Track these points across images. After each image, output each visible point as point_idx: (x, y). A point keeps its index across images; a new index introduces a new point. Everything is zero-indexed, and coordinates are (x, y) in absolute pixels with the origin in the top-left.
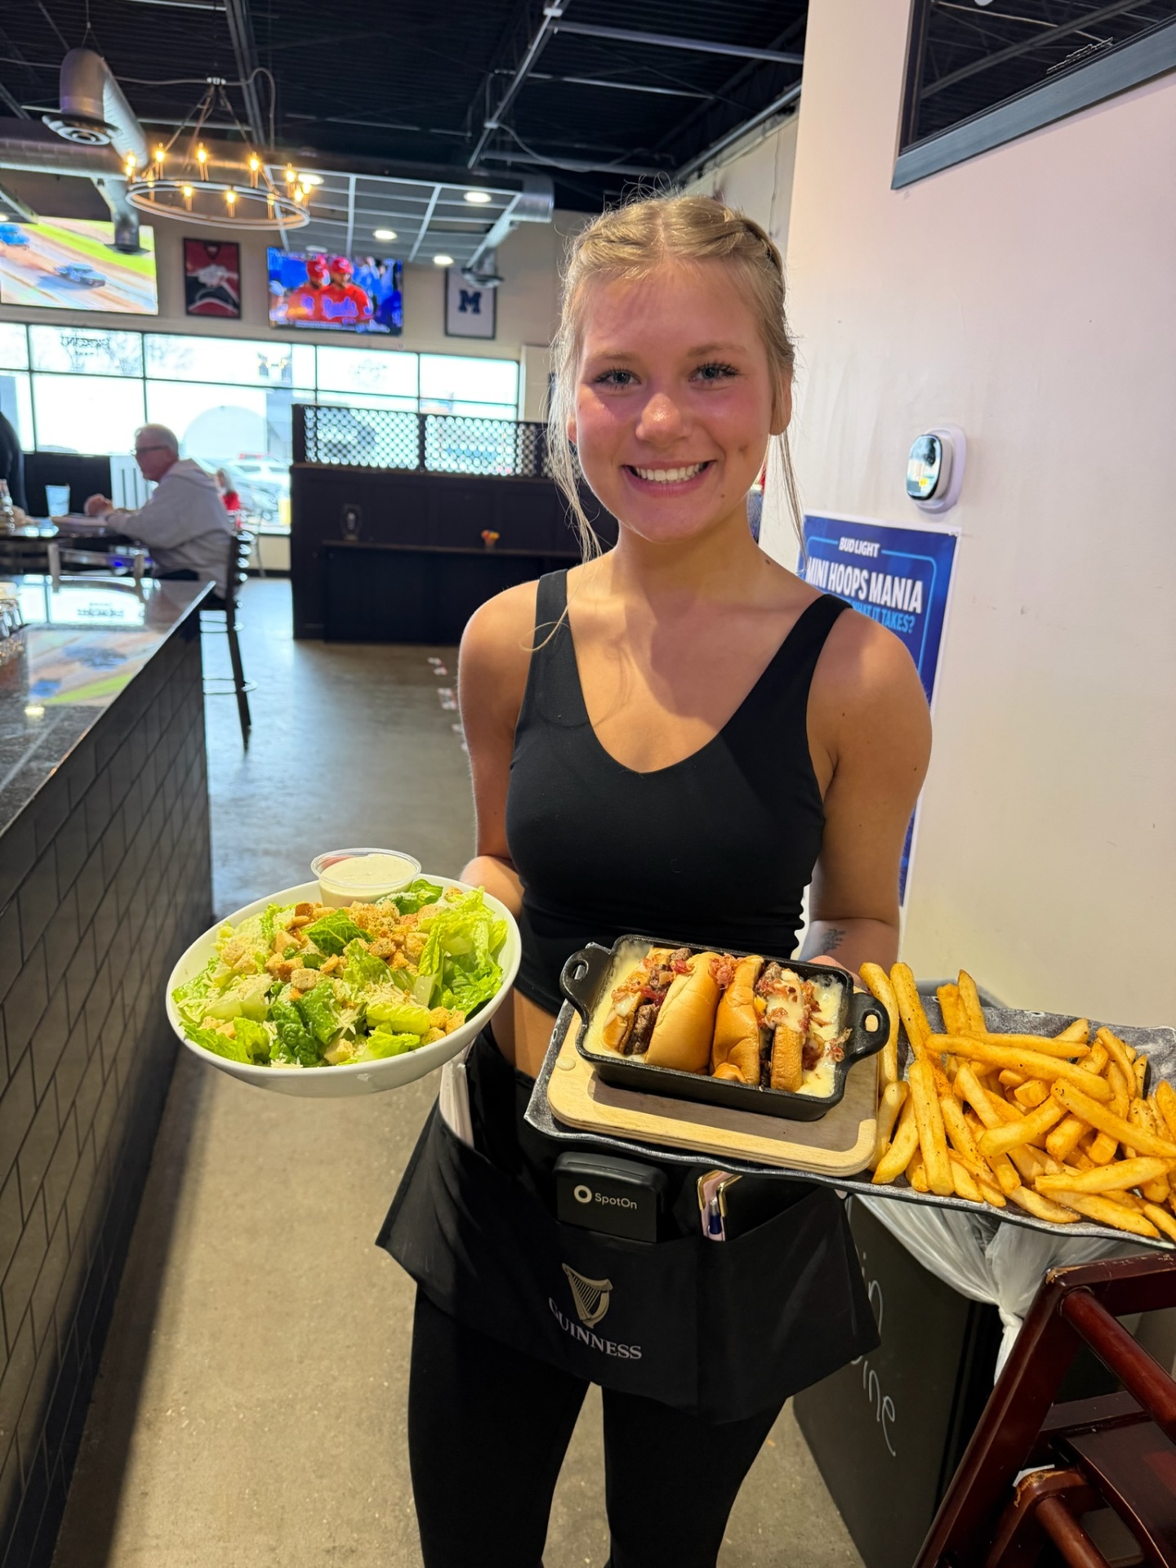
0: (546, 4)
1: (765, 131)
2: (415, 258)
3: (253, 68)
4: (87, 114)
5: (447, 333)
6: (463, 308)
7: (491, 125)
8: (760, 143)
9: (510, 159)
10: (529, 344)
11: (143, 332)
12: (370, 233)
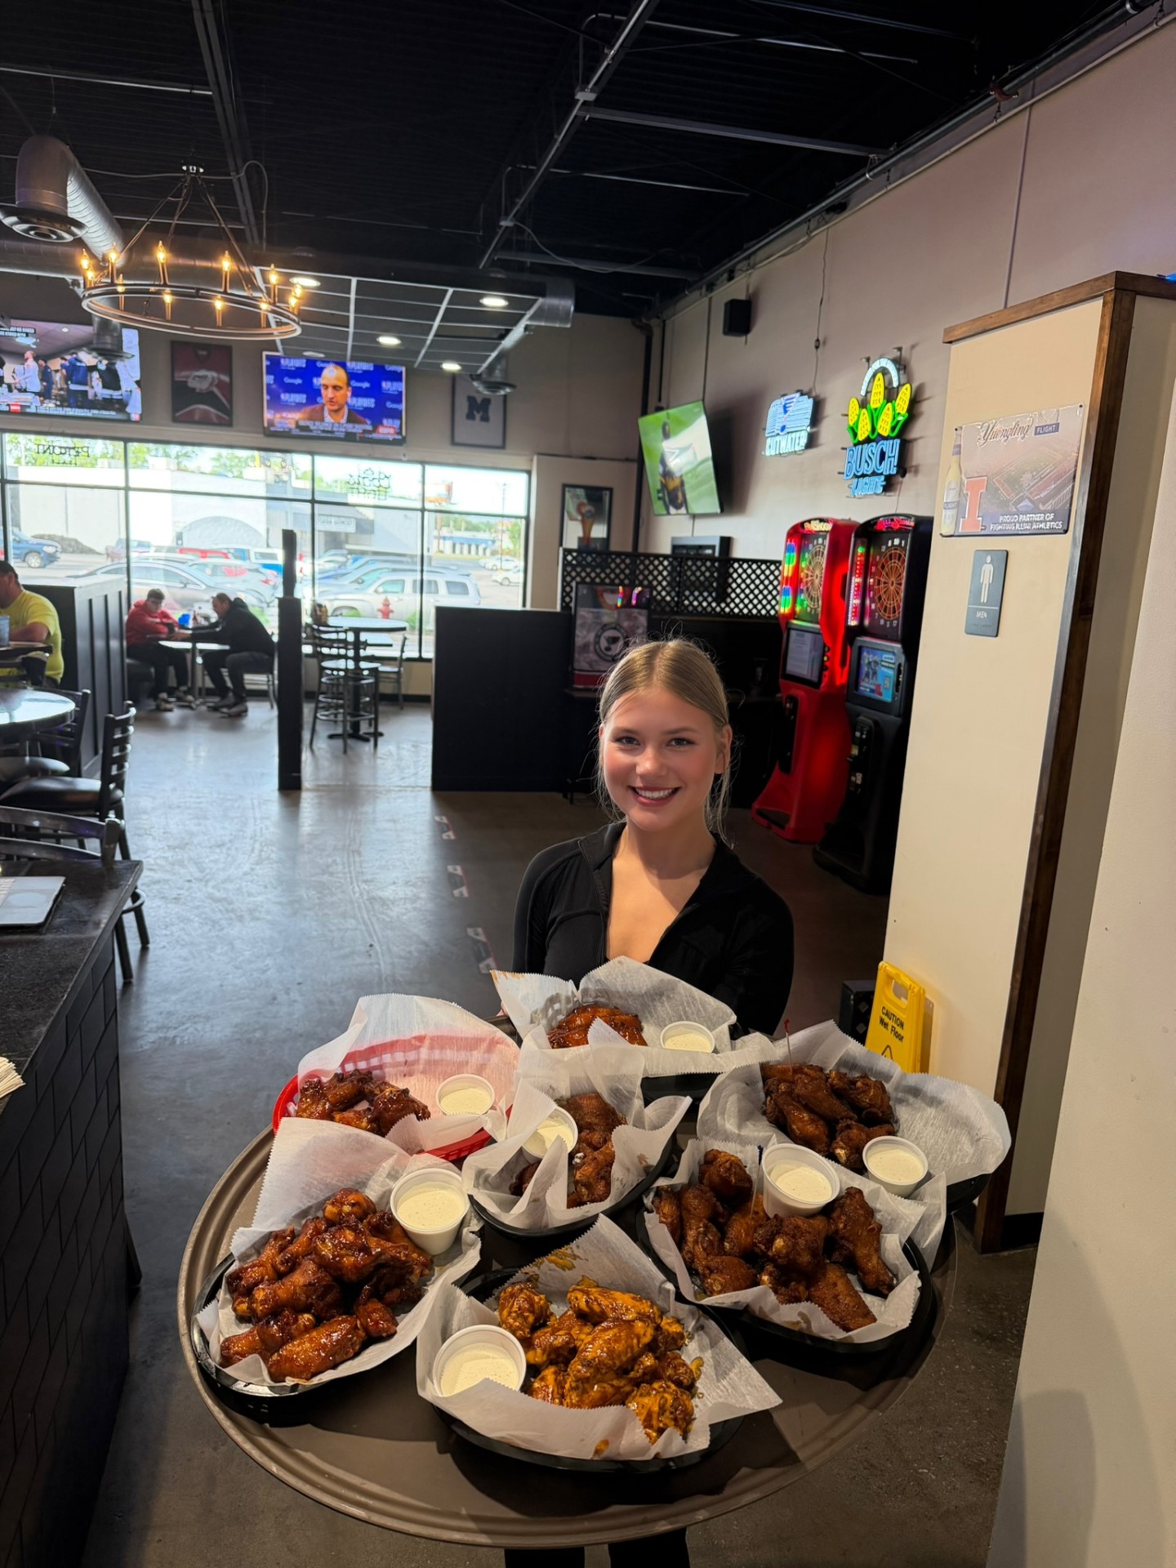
0: (578, 88)
1: (809, 231)
2: (421, 363)
3: (245, 161)
4: (48, 209)
5: (454, 443)
6: (470, 416)
7: (505, 223)
8: (804, 244)
9: (528, 259)
10: (540, 454)
11: (126, 440)
12: (374, 338)
